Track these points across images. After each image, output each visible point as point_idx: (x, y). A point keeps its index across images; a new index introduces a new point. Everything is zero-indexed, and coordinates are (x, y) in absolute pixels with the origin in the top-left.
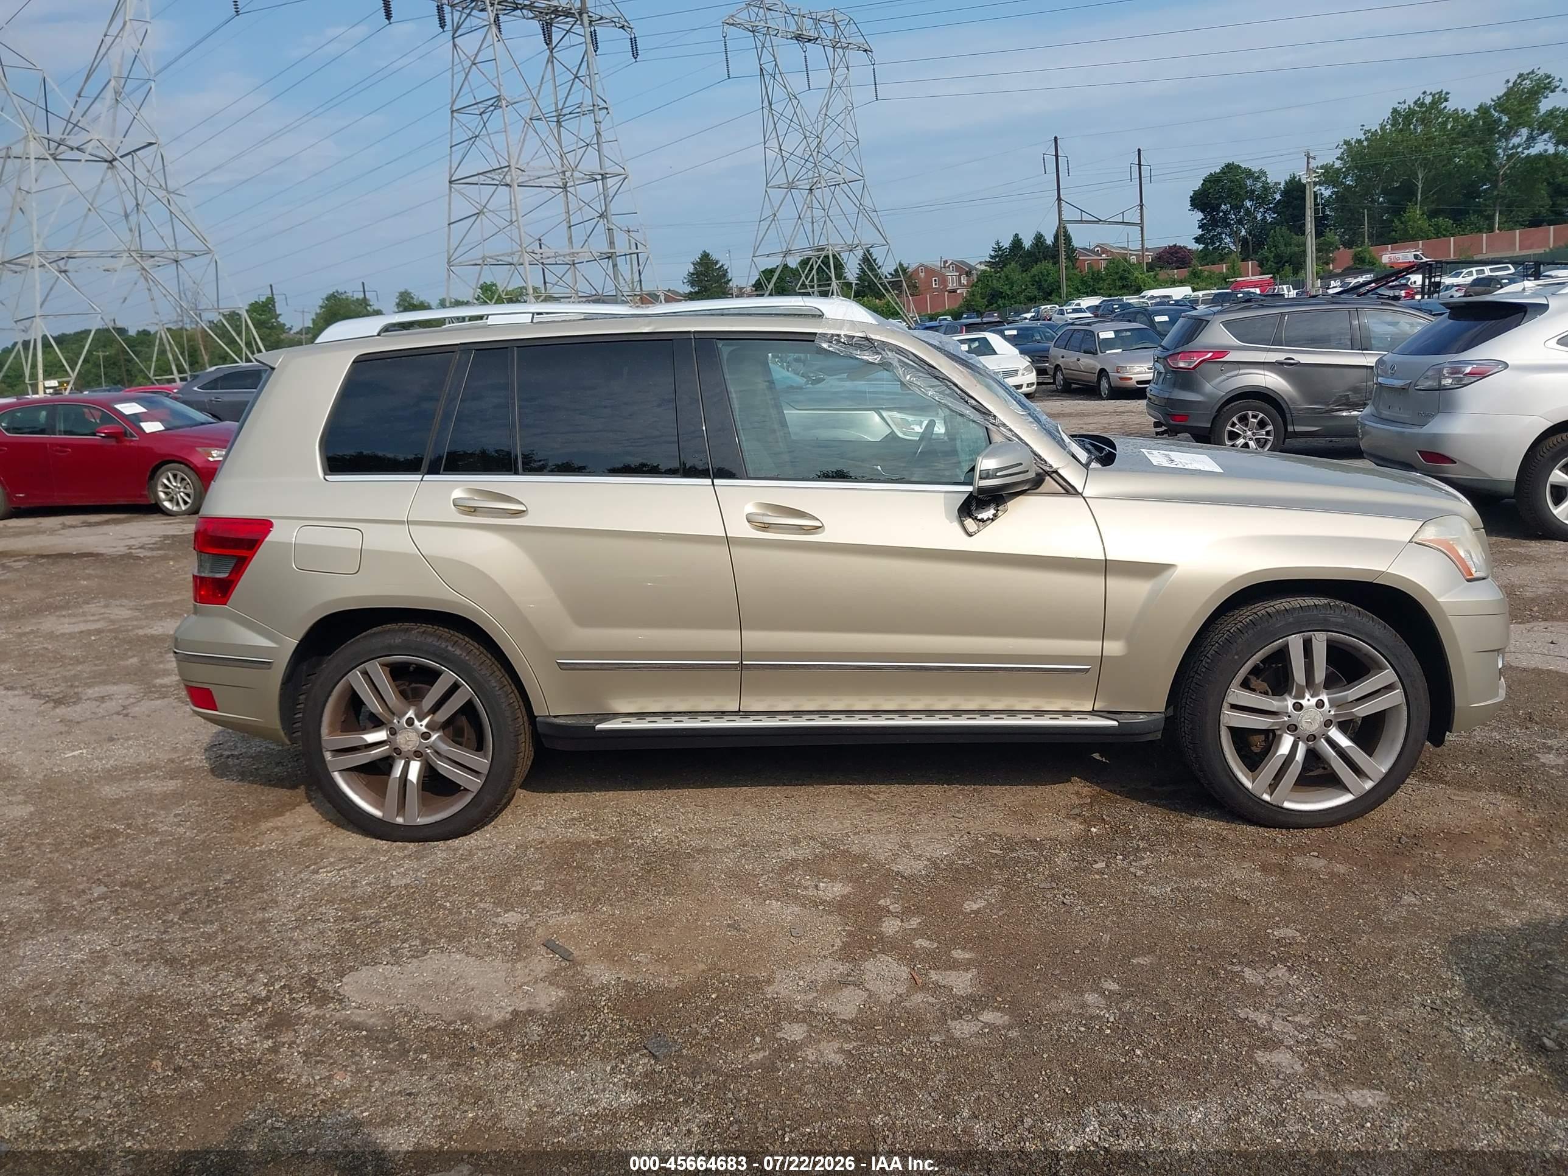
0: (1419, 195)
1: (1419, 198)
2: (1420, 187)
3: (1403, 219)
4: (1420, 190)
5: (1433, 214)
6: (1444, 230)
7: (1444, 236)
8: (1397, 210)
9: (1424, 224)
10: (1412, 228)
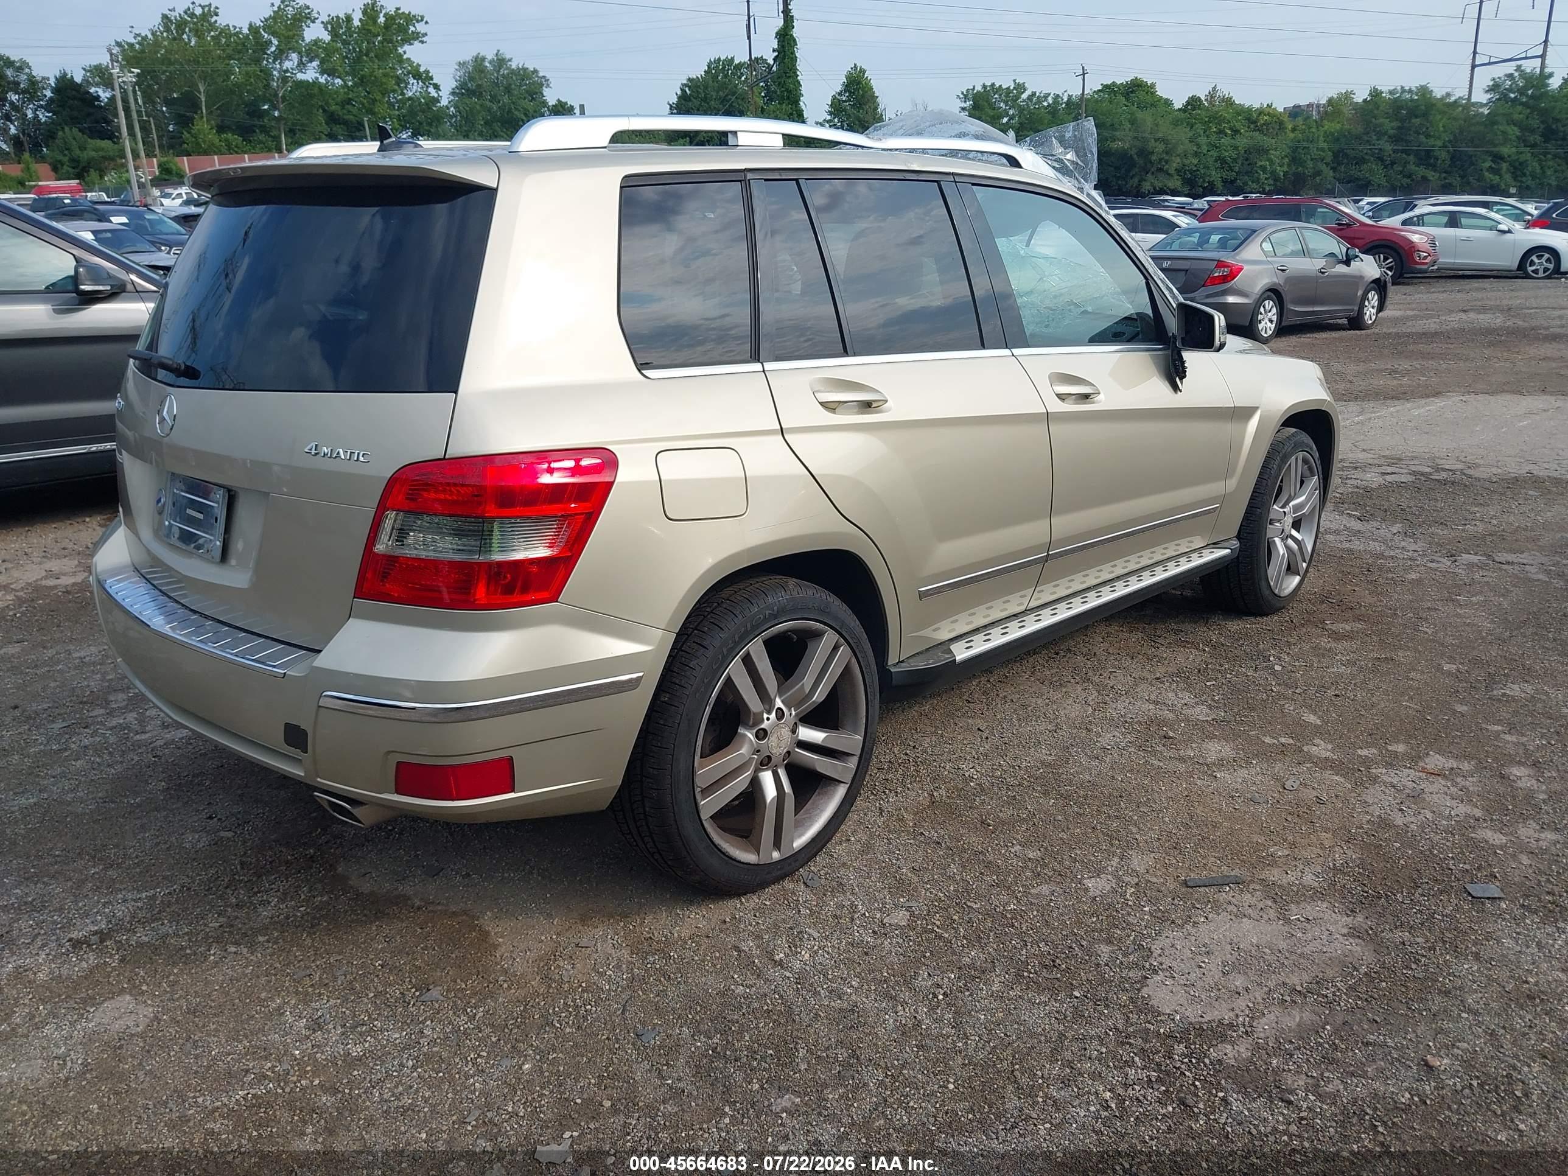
0: (204, 108)
1: (204, 111)
2: (203, 100)
3: (193, 132)
4: (204, 104)
5: (221, 129)
6: (236, 147)
7: (237, 153)
8: (185, 122)
9: (213, 137)
10: (204, 142)
